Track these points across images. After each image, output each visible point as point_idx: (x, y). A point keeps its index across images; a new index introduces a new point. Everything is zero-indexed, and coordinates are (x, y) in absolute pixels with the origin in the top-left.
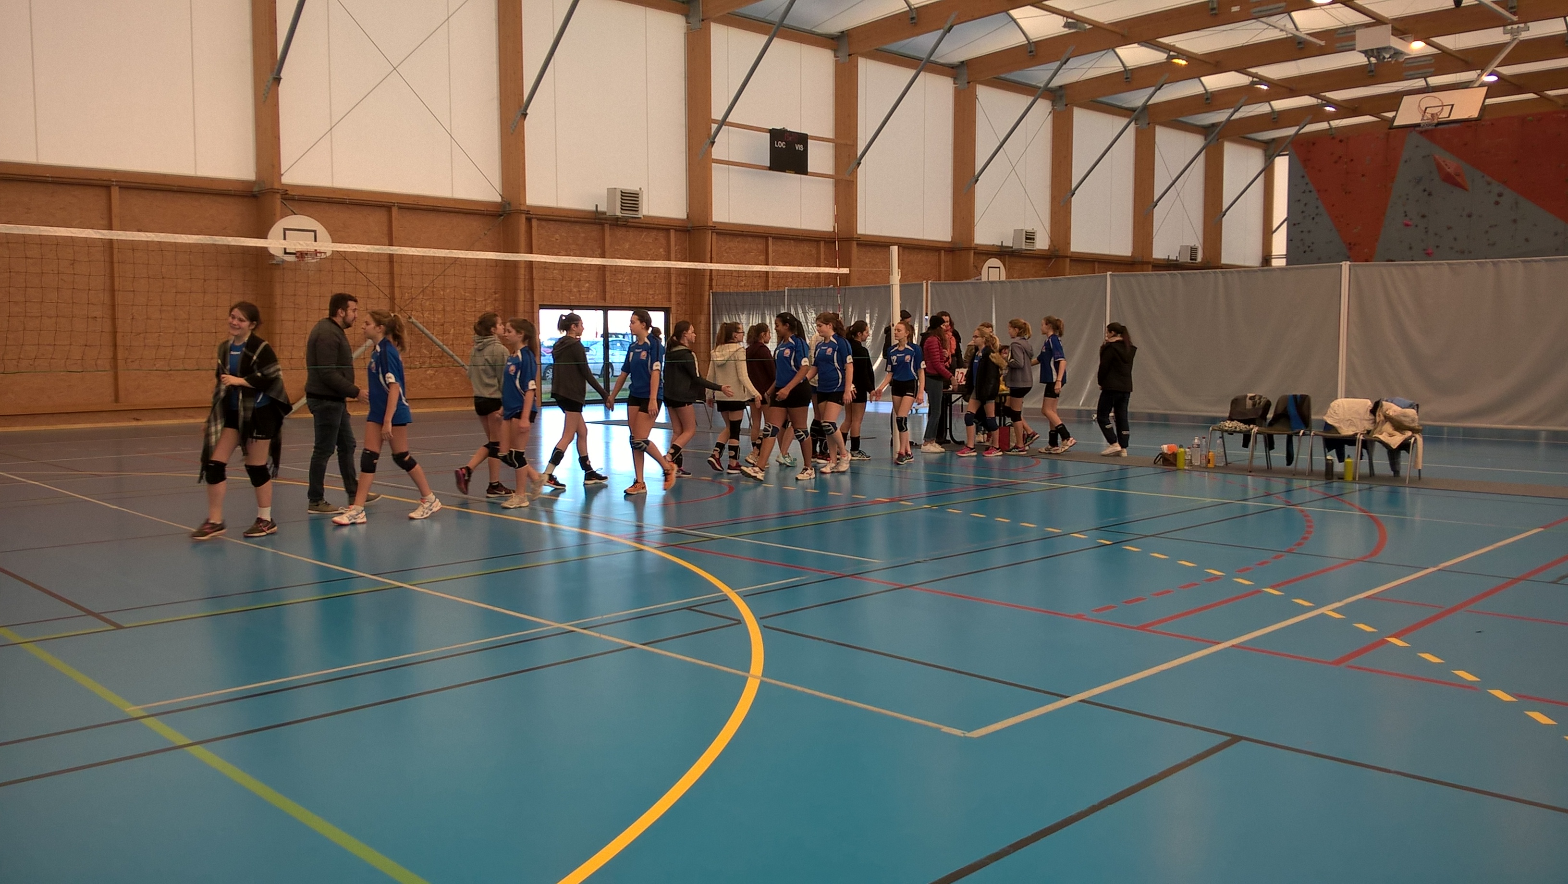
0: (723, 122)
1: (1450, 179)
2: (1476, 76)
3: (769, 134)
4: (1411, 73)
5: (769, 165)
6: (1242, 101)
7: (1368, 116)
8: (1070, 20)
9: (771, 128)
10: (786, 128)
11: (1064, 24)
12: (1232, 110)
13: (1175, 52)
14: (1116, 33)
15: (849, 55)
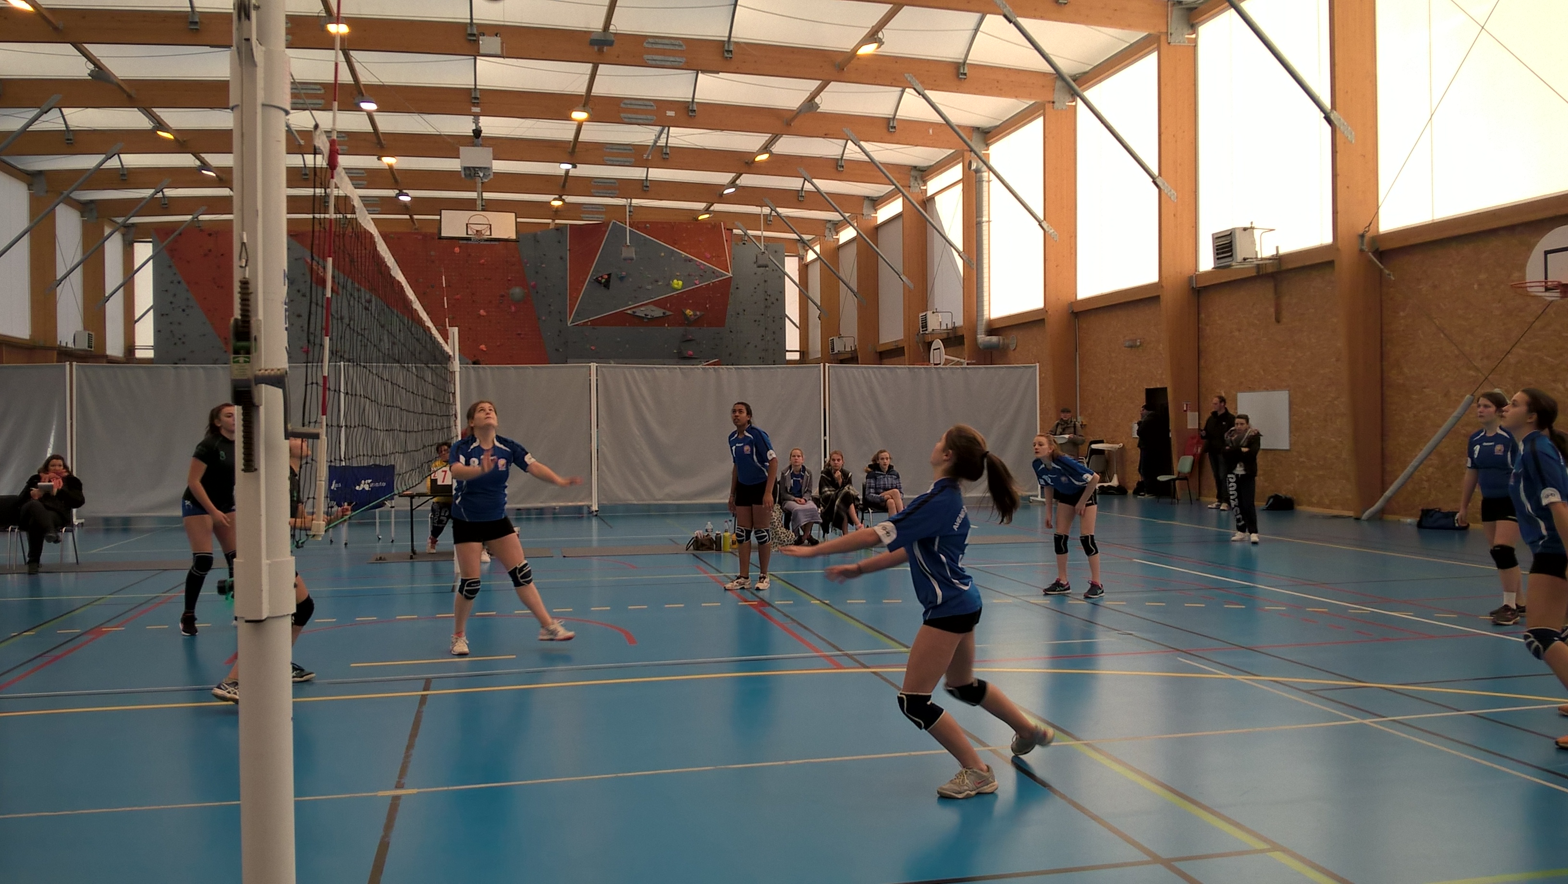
1: (322, 283)
6: (165, 183)
8: (97, 70)
11: (89, 71)
12: (152, 191)
13: (161, 125)
14: (125, 92)
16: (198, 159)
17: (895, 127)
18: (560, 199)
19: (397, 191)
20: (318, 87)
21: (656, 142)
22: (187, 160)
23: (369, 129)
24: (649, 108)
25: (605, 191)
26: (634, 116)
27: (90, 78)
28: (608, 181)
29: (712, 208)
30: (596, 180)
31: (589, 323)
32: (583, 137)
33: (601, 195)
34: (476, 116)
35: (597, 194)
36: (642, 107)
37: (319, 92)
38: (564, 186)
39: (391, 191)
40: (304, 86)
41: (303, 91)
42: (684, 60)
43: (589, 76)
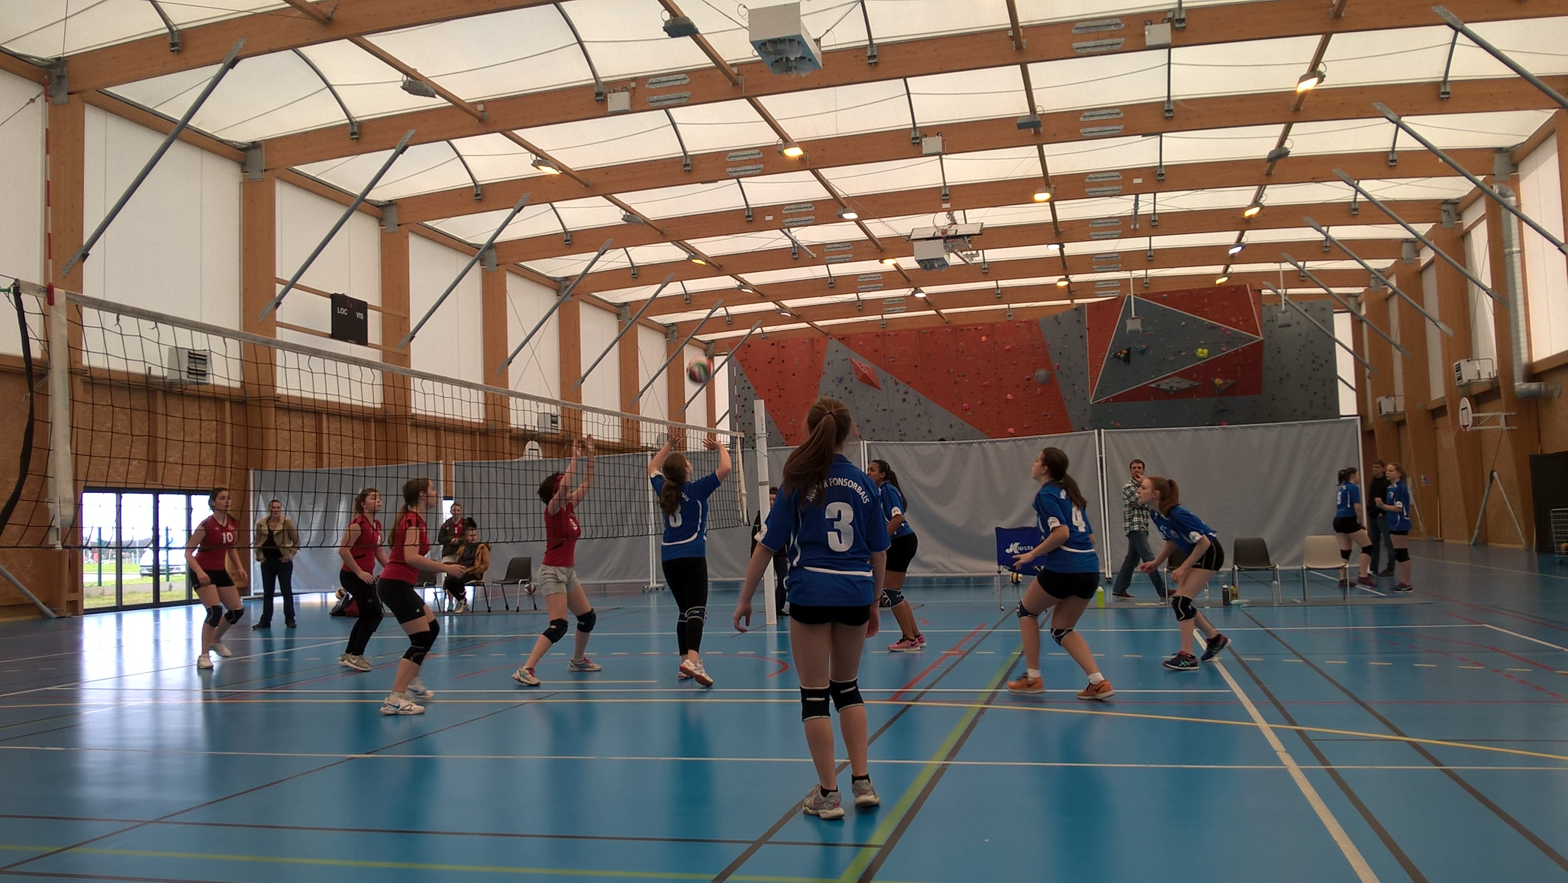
0: (292, 284)
1: (866, 380)
2: (910, 293)
3: (330, 300)
4: (863, 286)
5: (330, 332)
6: (719, 303)
7: (805, 323)
8: (628, 214)
9: (333, 293)
10: (346, 294)
11: (622, 217)
12: (709, 311)
13: (694, 253)
14: (657, 230)
15: (399, 225)
16: (737, 279)
17: (1395, 161)
18: (1067, 279)
19: (913, 289)
20: (810, 205)
21: (1136, 212)
22: (726, 282)
23: (864, 236)
24: (1115, 179)
25: (1107, 266)
26: (1100, 189)
27: (625, 223)
28: (1111, 255)
29: (1230, 270)
30: (1096, 256)
31: (1111, 400)
32: (1060, 217)
33: (1104, 270)
34: (950, 212)
35: (1100, 270)
36: (1108, 179)
37: (810, 209)
38: (1065, 267)
39: (908, 289)
40: (799, 206)
41: (798, 211)
42: (1122, 127)
43: (1038, 158)
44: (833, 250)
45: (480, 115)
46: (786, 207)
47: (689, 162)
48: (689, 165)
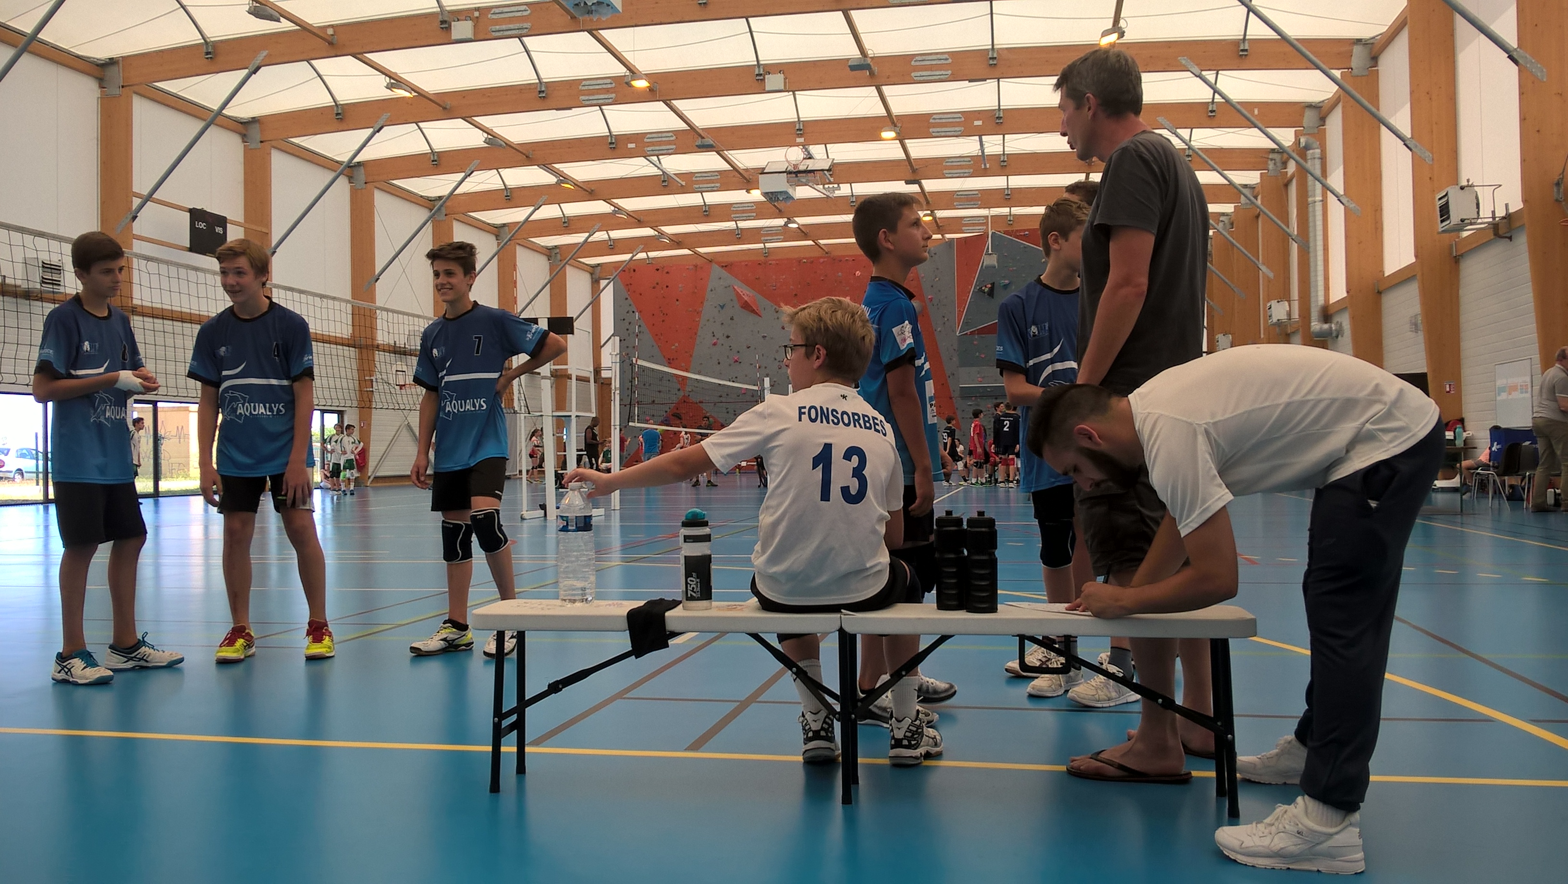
0: (149, 198)
1: (746, 306)
2: (783, 223)
3: (188, 214)
4: (738, 215)
5: (188, 246)
6: (596, 227)
7: (687, 250)
8: (490, 137)
9: (191, 207)
10: (205, 209)
11: (484, 139)
12: (587, 234)
13: (563, 178)
14: (524, 154)
15: (261, 142)
16: (611, 205)
17: (1214, 111)
18: (932, 214)
19: (786, 219)
20: (671, 134)
21: (983, 152)
22: (600, 207)
23: (727, 167)
24: (958, 120)
25: (968, 203)
26: (943, 129)
27: (487, 145)
28: (972, 193)
30: (960, 193)
31: (976, 332)
33: (965, 207)
34: (804, 146)
35: (961, 207)
36: (952, 120)
37: (672, 139)
38: (928, 203)
39: (781, 219)
40: (660, 135)
41: (660, 139)
42: (949, 72)
43: (879, 98)
44: (701, 179)
45: (330, 39)
46: (648, 136)
47: (543, 89)
48: (543, 91)
